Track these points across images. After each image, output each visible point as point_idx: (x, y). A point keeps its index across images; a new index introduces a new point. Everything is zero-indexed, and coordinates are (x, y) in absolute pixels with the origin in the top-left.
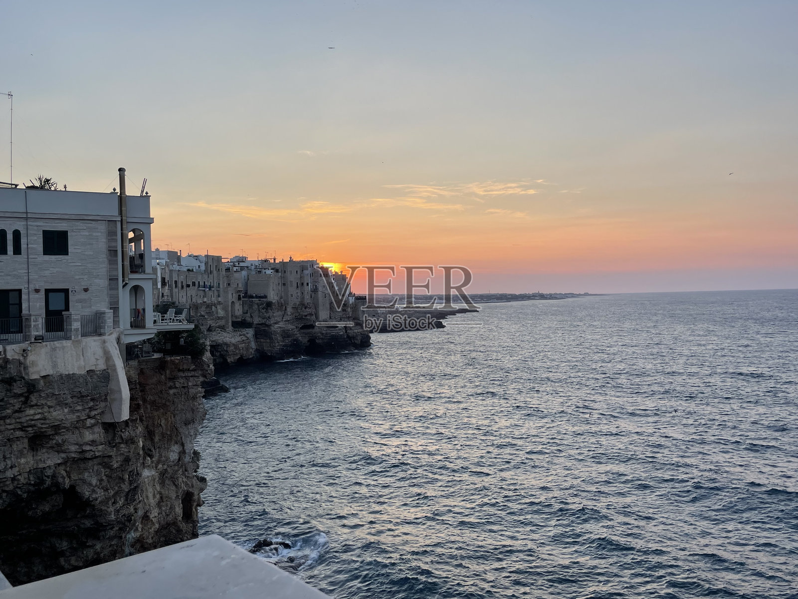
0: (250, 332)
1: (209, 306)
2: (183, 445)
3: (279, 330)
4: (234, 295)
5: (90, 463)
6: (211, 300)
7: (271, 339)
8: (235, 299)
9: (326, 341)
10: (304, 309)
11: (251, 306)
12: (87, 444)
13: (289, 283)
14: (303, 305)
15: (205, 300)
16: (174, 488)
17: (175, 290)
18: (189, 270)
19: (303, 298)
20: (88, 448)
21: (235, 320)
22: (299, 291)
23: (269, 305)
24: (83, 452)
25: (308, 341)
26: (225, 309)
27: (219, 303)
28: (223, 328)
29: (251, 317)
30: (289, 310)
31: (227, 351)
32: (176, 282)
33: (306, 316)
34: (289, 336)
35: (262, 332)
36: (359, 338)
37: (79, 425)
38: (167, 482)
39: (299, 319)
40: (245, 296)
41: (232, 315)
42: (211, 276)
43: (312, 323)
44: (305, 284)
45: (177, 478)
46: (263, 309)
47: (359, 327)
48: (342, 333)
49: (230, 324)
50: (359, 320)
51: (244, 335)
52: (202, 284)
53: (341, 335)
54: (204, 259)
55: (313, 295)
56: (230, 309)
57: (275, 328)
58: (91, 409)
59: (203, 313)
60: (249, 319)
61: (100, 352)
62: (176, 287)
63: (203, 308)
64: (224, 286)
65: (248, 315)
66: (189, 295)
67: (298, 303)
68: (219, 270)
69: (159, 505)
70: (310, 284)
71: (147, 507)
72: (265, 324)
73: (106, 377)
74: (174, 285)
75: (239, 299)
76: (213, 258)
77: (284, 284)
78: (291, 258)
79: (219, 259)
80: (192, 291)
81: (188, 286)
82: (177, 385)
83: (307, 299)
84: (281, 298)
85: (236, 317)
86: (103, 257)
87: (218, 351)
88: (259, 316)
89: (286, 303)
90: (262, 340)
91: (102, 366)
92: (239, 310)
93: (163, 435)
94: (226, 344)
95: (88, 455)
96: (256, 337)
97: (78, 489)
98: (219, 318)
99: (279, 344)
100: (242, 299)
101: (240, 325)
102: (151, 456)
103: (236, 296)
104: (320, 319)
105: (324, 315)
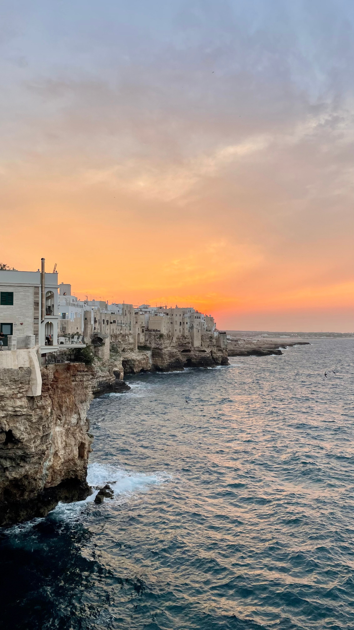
0: (149, 353)
1: (124, 336)
2: (79, 414)
3: (167, 352)
4: (140, 329)
5: (20, 418)
6: (125, 332)
7: (162, 358)
8: (140, 332)
9: (198, 360)
10: (184, 339)
11: (150, 336)
12: (18, 407)
13: (175, 322)
14: (184, 337)
15: (122, 332)
16: (73, 439)
17: (103, 325)
18: (112, 313)
19: (184, 332)
20: (18, 409)
21: (139, 345)
22: (181, 328)
23: (161, 336)
24: (15, 411)
25: (186, 360)
26: (134, 338)
27: (130, 334)
28: (132, 350)
29: (150, 343)
30: (175, 340)
31: (134, 365)
32: (104, 320)
33: (185, 344)
34: (173, 357)
35: (157, 353)
36: (220, 359)
37: (13, 397)
38: (70, 435)
39: (181, 345)
40: (146, 330)
41: (138, 342)
42: (126, 317)
43: (189, 348)
44: (185, 323)
45: (76, 434)
46: (157, 338)
47: (221, 352)
48: (209, 356)
49: (137, 347)
50: (221, 347)
51: (145, 355)
52: (120, 322)
53: (208, 357)
54: (122, 307)
55: (190, 330)
56: (137, 338)
57: (165, 351)
58: (20, 388)
59: (120, 340)
60: (148, 345)
61: (27, 358)
62: (104, 323)
63: (120, 337)
64: (133, 323)
65: (148, 342)
66: (112, 329)
67: (180, 335)
68: (131, 313)
69: (64, 448)
70: (188, 323)
71: (57, 449)
72: (159, 348)
73: (29, 372)
74: (102, 322)
75: (143, 332)
76: (127, 306)
77: (172, 323)
78: (176, 306)
79: (131, 306)
80: (114, 326)
81: (111, 323)
82: (77, 379)
83: (187, 333)
84: (170, 331)
85: (140, 343)
86: (32, 307)
87: (128, 365)
88: (155, 343)
89: (173, 335)
90: (157, 358)
91: (27, 365)
92: (142, 339)
93: (67, 408)
94: (133, 360)
95: (19, 413)
96: (153, 356)
97: (13, 432)
98: (130, 344)
99: (167, 361)
100: (145, 332)
101: (143, 348)
102: (60, 420)
103: (141, 330)
104: (195, 346)
105: (197, 343)
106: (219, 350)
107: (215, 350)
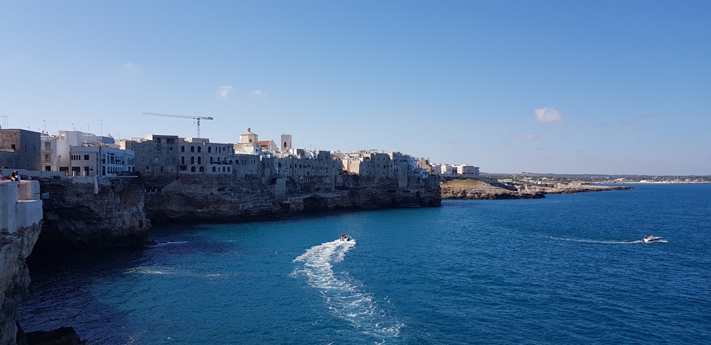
0: (345, 193)
1: (319, 178)
4: (337, 172)
5: (91, 202)
6: (321, 174)
7: (360, 197)
8: (338, 174)
9: (401, 200)
10: (388, 181)
11: (348, 178)
13: (377, 166)
14: (388, 178)
15: (316, 174)
17: (295, 169)
18: (307, 159)
19: (388, 174)
21: (337, 185)
22: (386, 170)
23: (358, 178)
24: (88, 199)
25: (390, 200)
26: (331, 179)
27: (328, 176)
28: (328, 189)
29: (348, 184)
30: (376, 181)
31: (327, 201)
32: (296, 165)
33: (390, 185)
35: (355, 193)
37: (86, 194)
39: (384, 186)
41: (336, 183)
42: (322, 162)
43: (394, 189)
48: (414, 196)
49: (334, 188)
51: (341, 194)
52: (315, 166)
54: (318, 153)
55: (395, 173)
56: (334, 179)
58: (88, 191)
60: (346, 186)
61: (92, 180)
62: (296, 167)
63: (316, 178)
64: (331, 167)
66: (306, 171)
67: (384, 177)
68: (328, 158)
70: (393, 166)
72: (356, 188)
73: (92, 185)
75: (341, 174)
76: (324, 152)
77: (373, 166)
79: (328, 153)
80: (308, 169)
81: (305, 167)
83: (391, 175)
84: (370, 174)
86: (96, 160)
88: (353, 184)
90: (353, 197)
92: (340, 180)
94: (326, 198)
96: (350, 195)
97: (90, 208)
98: (326, 184)
101: (339, 188)
104: (400, 187)
105: (402, 184)
106: (429, 191)
107: (422, 191)
